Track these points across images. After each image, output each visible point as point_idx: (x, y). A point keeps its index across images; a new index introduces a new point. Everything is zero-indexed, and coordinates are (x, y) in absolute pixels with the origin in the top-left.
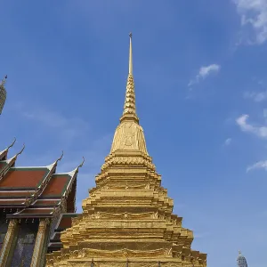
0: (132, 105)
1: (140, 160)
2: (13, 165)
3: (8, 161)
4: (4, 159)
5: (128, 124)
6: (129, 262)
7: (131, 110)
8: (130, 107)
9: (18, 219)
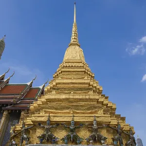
0: (76, 37)
1: (81, 65)
2: (8, 83)
3: (5, 80)
4: (3, 79)
5: (73, 47)
6: (74, 116)
7: (75, 40)
8: (75, 38)
9: (9, 110)
